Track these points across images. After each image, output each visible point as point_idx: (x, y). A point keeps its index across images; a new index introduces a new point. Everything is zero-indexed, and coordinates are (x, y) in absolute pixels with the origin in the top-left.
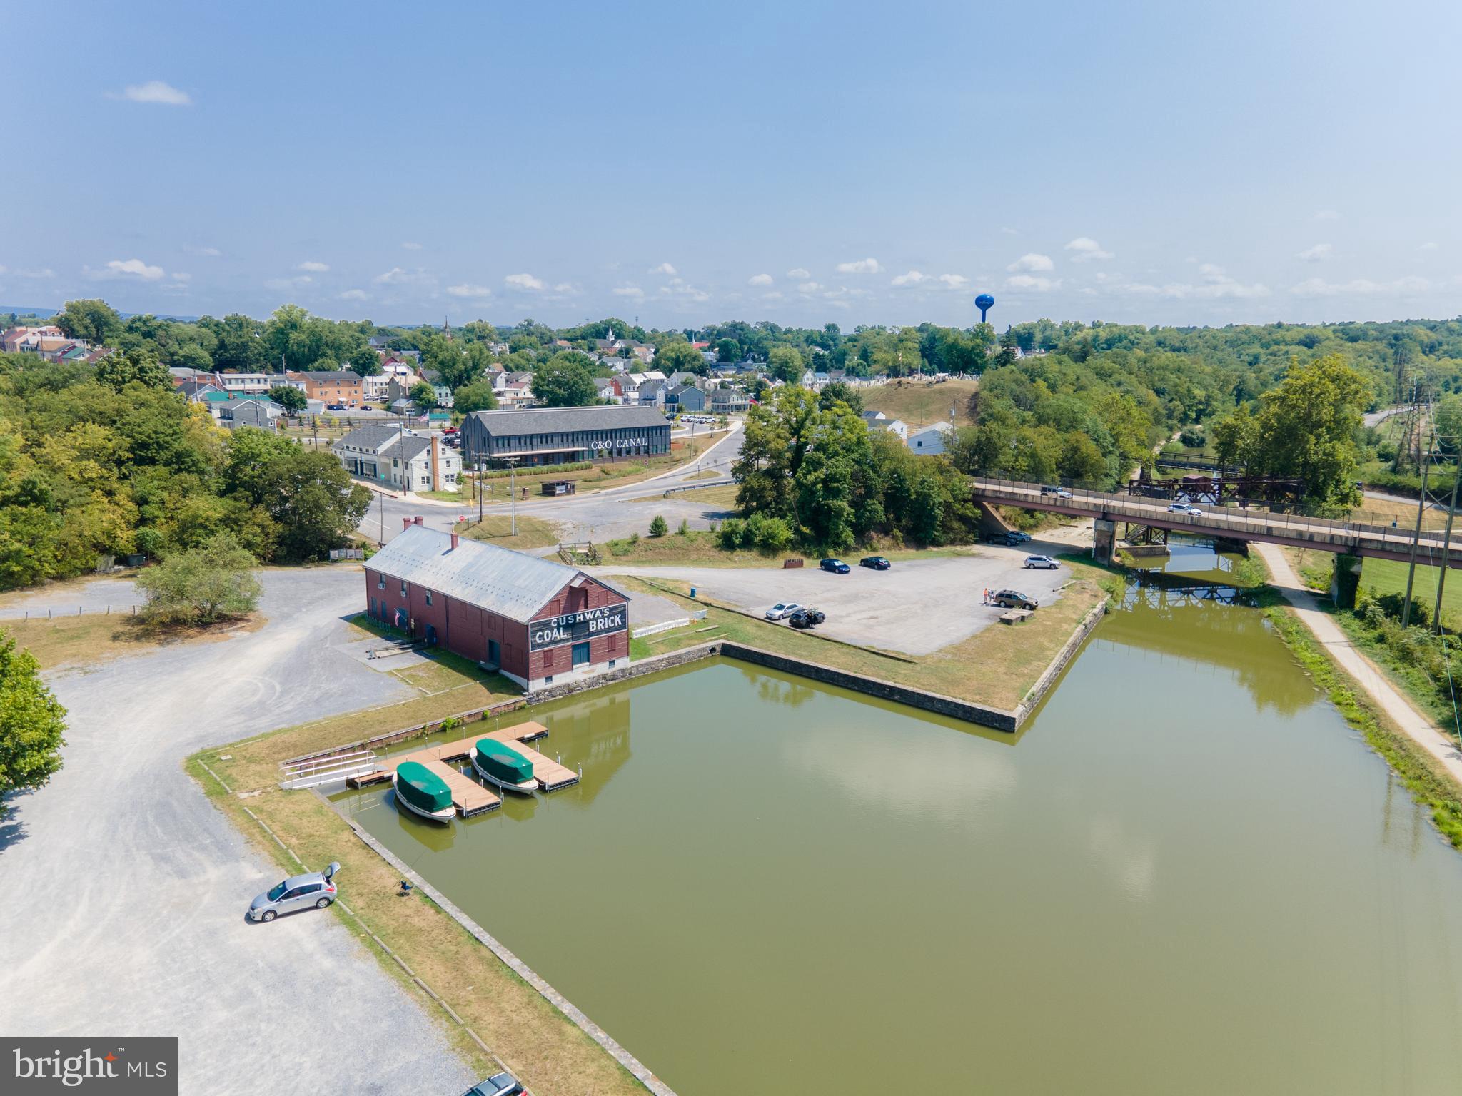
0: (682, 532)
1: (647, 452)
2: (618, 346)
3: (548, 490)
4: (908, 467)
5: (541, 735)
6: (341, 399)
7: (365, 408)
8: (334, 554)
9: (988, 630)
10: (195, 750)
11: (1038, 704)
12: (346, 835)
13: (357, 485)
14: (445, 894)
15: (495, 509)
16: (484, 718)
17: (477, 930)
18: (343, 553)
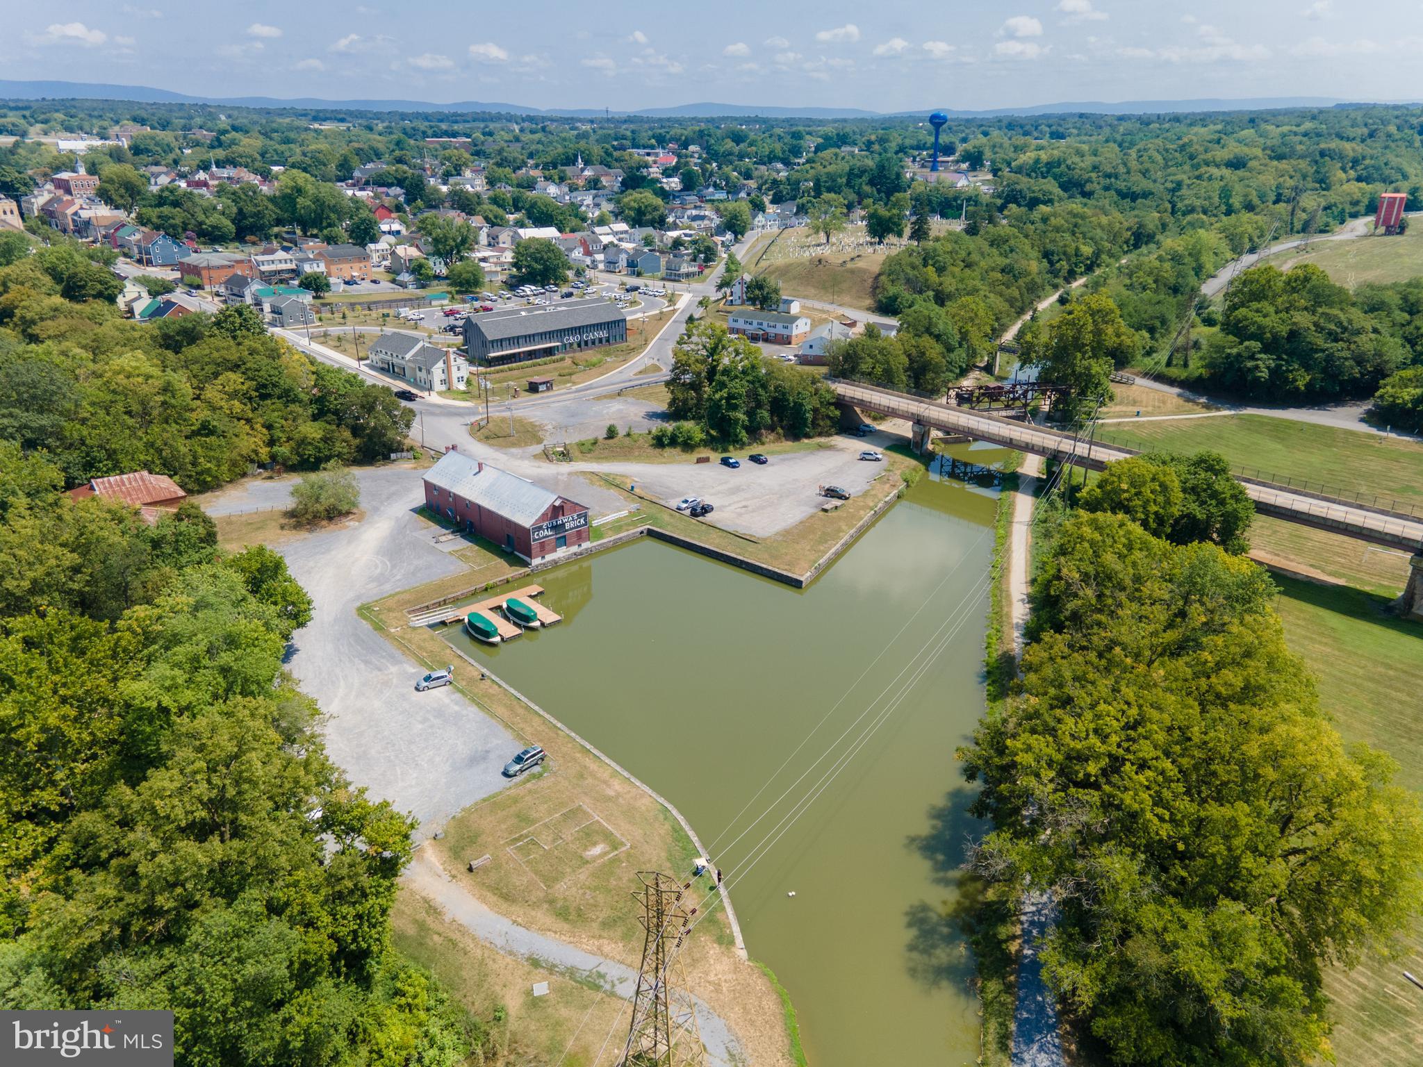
0: (628, 435)
1: (608, 341)
2: (588, 173)
3: (533, 388)
4: (787, 385)
5: (541, 593)
6: (355, 274)
7: (374, 282)
8: (393, 456)
9: (812, 517)
10: (358, 604)
11: (822, 571)
12: (448, 651)
13: (405, 408)
14: (502, 679)
15: (498, 411)
16: (508, 582)
17: (519, 695)
18: (399, 455)
